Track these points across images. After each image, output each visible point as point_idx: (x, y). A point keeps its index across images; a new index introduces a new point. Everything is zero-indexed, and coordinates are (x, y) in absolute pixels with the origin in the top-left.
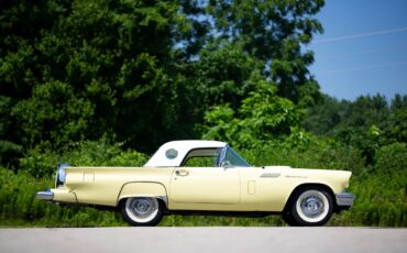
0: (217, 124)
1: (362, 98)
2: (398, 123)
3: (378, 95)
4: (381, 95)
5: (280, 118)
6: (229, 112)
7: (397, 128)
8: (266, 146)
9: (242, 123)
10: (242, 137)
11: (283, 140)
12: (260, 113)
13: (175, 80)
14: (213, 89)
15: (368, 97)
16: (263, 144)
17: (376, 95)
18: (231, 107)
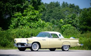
0: (17, 18)
1: (52, 2)
2: (68, 19)
3: (57, 2)
4: (58, 2)
5: (35, 16)
6: (20, 14)
7: (68, 20)
8: (31, 24)
9: (24, 18)
10: (24, 22)
11: (36, 23)
12: (29, 15)
13: (5, 5)
14: (14, 6)
15: (54, 2)
16: (30, 24)
17: (56, 2)
18: (21, 13)
